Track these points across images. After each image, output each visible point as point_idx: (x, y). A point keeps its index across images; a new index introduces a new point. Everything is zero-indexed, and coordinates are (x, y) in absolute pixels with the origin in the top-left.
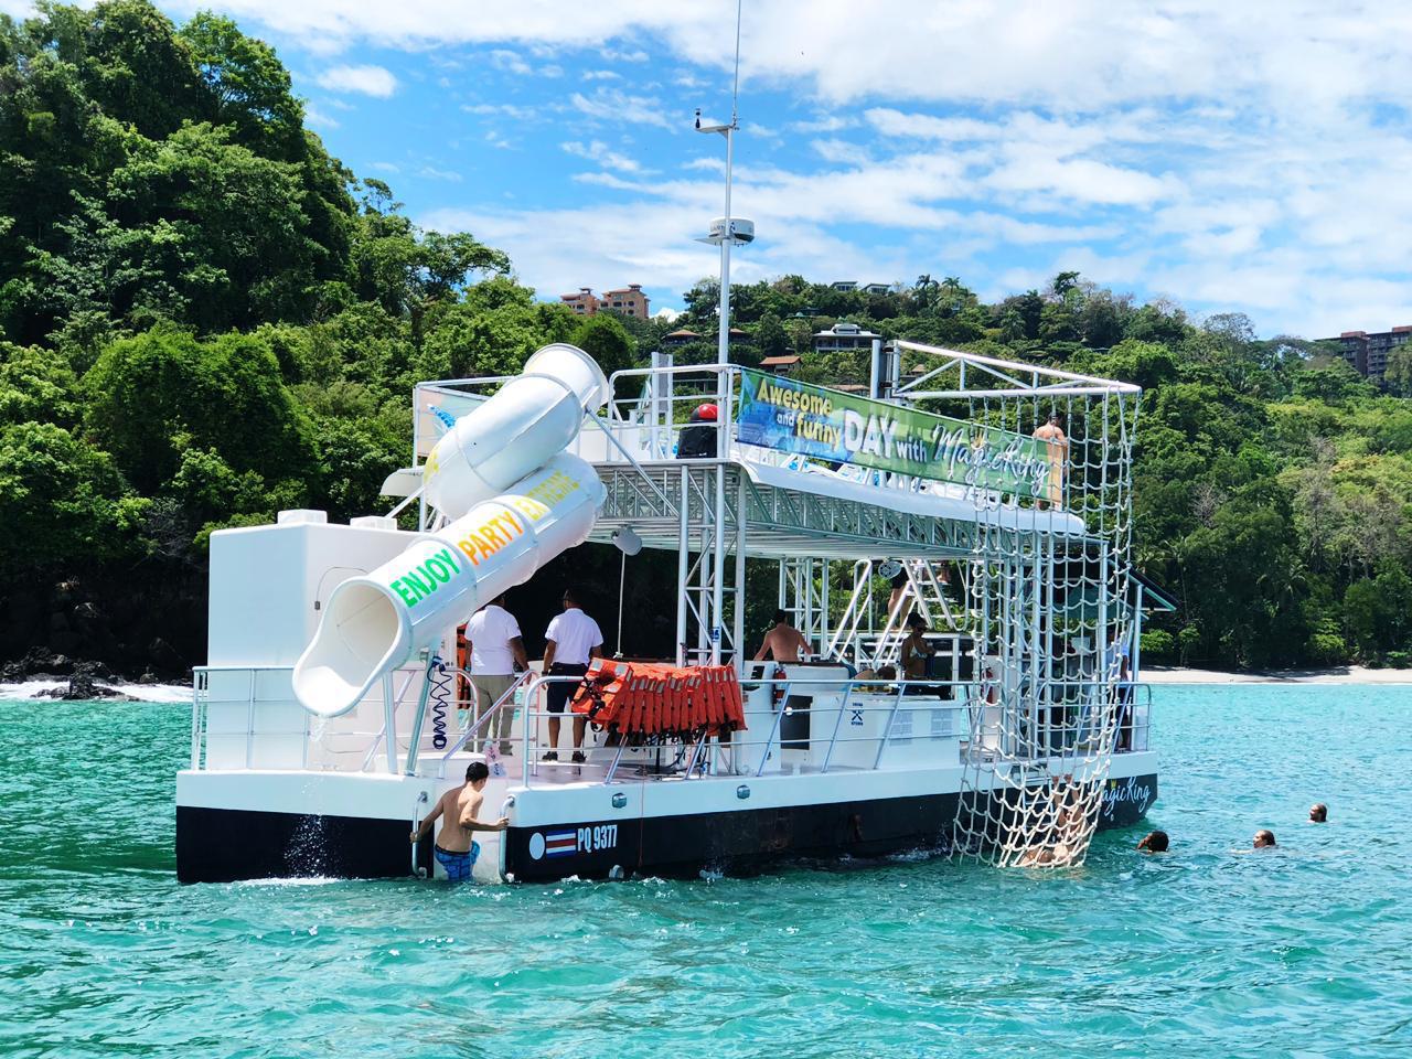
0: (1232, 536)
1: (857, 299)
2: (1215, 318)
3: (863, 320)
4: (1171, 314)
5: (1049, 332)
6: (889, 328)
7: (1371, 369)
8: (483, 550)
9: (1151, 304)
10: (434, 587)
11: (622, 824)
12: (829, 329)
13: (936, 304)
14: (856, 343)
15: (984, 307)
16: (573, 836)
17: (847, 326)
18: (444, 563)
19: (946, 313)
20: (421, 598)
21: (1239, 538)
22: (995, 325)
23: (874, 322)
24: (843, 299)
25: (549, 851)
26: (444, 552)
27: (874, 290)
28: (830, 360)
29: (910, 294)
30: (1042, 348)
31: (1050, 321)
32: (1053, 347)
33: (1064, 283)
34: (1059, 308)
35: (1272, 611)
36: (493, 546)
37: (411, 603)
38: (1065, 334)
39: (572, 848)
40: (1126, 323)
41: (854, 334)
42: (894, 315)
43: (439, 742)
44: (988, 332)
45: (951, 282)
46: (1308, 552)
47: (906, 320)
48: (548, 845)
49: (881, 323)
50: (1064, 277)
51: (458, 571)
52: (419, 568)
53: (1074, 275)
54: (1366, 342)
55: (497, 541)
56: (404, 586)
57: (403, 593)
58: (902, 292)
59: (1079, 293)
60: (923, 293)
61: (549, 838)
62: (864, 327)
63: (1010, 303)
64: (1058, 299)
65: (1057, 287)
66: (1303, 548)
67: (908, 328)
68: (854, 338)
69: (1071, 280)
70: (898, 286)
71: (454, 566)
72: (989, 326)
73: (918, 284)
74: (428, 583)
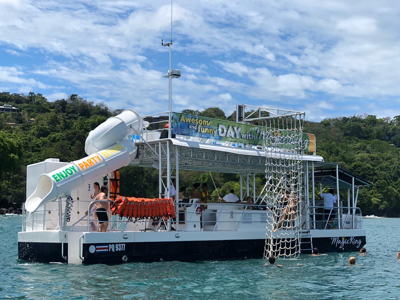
0: (128, 172)
1: (11, 98)
2: (117, 110)
3: (13, 104)
4: (104, 108)
5: (69, 111)
6: (21, 107)
7: (154, 127)
8: (86, 166)
9: (98, 105)
10: (67, 176)
11: (127, 244)
12: (2, 106)
13: (34, 101)
14: (11, 110)
15: (49, 103)
16: (107, 247)
17: (8, 105)
18: (71, 169)
19: (38, 103)
20: (61, 179)
21: (130, 172)
22: (53, 108)
23: (17, 105)
24: (6, 97)
25: (97, 251)
26: (73, 166)
27: (15, 95)
28: (4, 115)
29: (26, 97)
30: (67, 115)
31: (69, 108)
32: (70, 115)
33: (73, 97)
34: (71, 105)
35: (137, 193)
36: (90, 165)
37: (57, 181)
38: (73, 112)
39: (107, 250)
40: (91, 110)
41: (10, 108)
42: (22, 103)
43: (68, 220)
44: (51, 110)
45: (39, 95)
46: (147, 176)
47: (26, 105)
48: (96, 249)
49: (18, 105)
50: (73, 95)
51: (76, 172)
52: (63, 171)
53: (76, 95)
54: (152, 119)
55: (92, 164)
56: (57, 176)
57: (56, 178)
58: (24, 96)
59: (77, 100)
60: (31, 97)
61: (97, 247)
62: (14, 106)
63: (57, 102)
64: (71, 102)
65: (71, 98)
66: (145, 175)
67: (27, 107)
68: (10, 109)
69: (75, 97)
70: (22, 94)
71: (75, 170)
72: (51, 108)
73: (29, 94)
74: (65, 175)
